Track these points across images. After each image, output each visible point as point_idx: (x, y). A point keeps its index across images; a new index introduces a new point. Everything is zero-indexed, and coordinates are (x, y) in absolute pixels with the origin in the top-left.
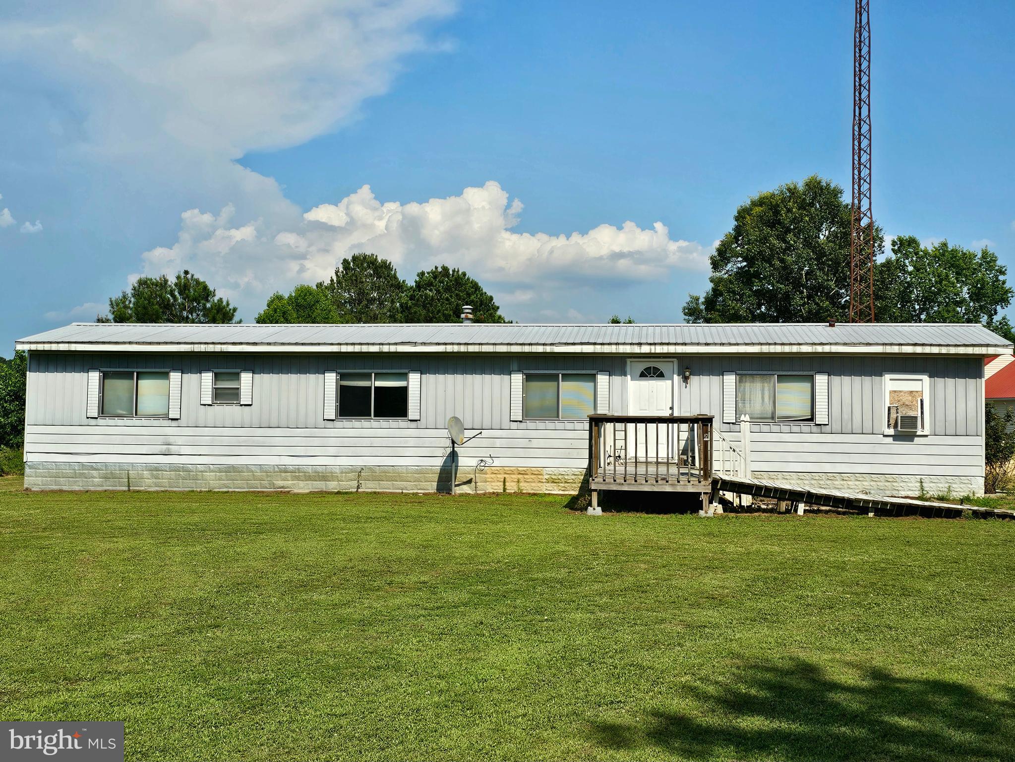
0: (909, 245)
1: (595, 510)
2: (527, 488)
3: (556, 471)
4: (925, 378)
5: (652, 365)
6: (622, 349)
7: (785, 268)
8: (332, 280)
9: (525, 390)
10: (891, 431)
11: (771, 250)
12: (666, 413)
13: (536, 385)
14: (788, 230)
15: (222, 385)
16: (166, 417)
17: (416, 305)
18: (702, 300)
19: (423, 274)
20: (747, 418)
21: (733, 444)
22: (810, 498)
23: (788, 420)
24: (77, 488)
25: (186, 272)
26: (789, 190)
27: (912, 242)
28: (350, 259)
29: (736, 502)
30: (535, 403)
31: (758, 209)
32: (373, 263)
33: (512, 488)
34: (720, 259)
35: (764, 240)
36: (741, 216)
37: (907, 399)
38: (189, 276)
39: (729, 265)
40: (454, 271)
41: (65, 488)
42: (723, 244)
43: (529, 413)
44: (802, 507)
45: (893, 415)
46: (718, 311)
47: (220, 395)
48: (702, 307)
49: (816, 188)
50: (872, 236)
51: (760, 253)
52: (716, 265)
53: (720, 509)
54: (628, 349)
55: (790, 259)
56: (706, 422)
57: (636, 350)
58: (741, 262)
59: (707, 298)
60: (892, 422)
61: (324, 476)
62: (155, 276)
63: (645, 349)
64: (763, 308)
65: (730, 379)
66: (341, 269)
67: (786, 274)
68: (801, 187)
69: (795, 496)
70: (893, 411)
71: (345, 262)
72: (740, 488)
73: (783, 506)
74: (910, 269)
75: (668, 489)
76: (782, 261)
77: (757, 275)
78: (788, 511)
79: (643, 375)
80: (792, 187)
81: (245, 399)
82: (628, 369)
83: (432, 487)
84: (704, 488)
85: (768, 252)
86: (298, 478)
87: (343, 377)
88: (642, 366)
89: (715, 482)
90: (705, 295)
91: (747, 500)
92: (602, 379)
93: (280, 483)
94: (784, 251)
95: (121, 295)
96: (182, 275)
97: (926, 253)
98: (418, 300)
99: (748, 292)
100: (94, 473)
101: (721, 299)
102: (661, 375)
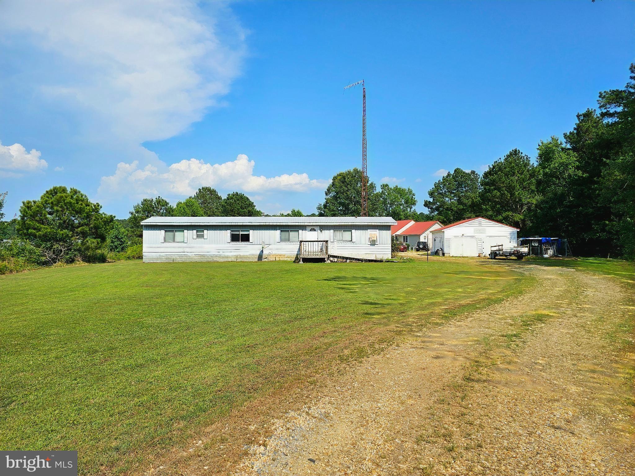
0: (386, 186)
1: (301, 262)
2: (282, 259)
3: (289, 255)
4: (377, 230)
5: (313, 228)
6: (306, 224)
7: (347, 196)
8: (195, 196)
9: (280, 234)
10: (370, 244)
11: (343, 190)
12: (317, 240)
13: (283, 233)
14: (348, 184)
15: (198, 234)
16: (183, 242)
17: (227, 205)
18: (322, 205)
19: (229, 194)
20: (336, 241)
21: (333, 247)
22: (350, 259)
23: (347, 241)
24: (158, 262)
25: (159, 197)
26: (348, 171)
27: (387, 185)
28: (201, 188)
29: (334, 261)
30: (283, 238)
31: (339, 177)
32: (209, 190)
33: (277, 259)
34: (328, 192)
35: (341, 187)
36: (335, 179)
37: (373, 236)
38: (160, 198)
39: (331, 194)
40: (240, 194)
41: (155, 262)
42: (329, 187)
43: (282, 240)
44: (348, 261)
45: (370, 240)
46: (328, 209)
47: (198, 236)
48: (323, 207)
49: (356, 171)
50: (372, 186)
51: (340, 191)
52: (326, 194)
53: (330, 262)
54: (307, 224)
55: (348, 193)
56: (327, 241)
57: (309, 224)
58: (334, 193)
59: (324, 204)
60: (370, 241)
61: (227, 257)
62: (148, 198)
63: (311, 224)
64: (341, 208)
65: (332, 231)
66: (198, 192)
67: (348, 198)
68: (352, 171)
69: (347, 258)
70: (370, 238)
71: (199, 189)
72: (334, 257)
73: (344, 260)
74: (387, 194)
75: (318, 257)
76: (347, 194)
77: (339, 197)
78: (345, 262)
79: (310, 230)
80: (349, 171)
81: (205, 237)
82: (307, 229)
83: (256, 260)
84: (326, 256)
85: (342, 191)
86: (220, 258)
87: (232, 231)
88: (310, 228)
89: (329, 255)
90: (323, 203)
91: (336, 260)
92: (300, 231)
93: (216, 259)
94: (347, 191)
95: (137, 205)
96: (158, 198)
97: (391, 189)
98: (228, 203)
99: (336, 203)
100: (163, 258)
101: (328, 205)
102: (315, 230)
